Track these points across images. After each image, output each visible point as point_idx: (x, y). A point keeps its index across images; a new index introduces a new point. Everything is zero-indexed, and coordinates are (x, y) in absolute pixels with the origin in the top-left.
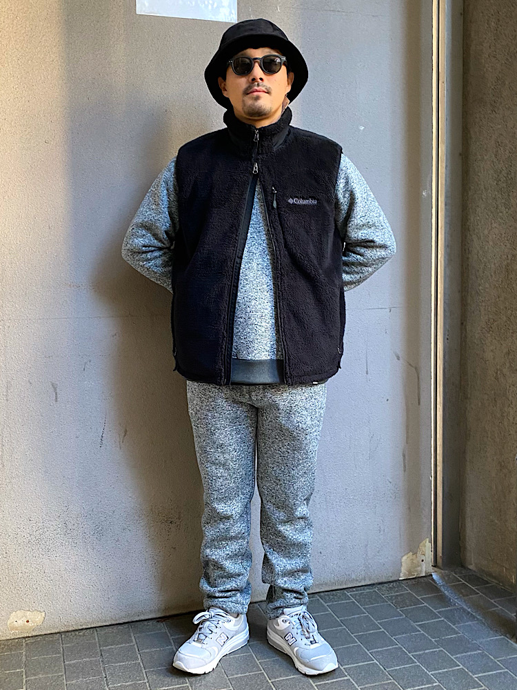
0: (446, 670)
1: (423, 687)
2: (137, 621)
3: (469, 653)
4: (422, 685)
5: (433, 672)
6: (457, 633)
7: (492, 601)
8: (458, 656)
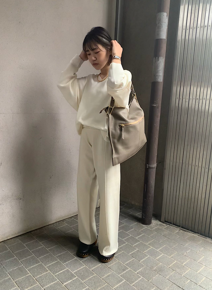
0: (127, 238)
1: (123, 245)
2: (6, 240)
3: (131, 230)
4: (123, 244)
5: (124, 239)
6: (124, 224)
7: (128, 211)
8: (128, 232)
